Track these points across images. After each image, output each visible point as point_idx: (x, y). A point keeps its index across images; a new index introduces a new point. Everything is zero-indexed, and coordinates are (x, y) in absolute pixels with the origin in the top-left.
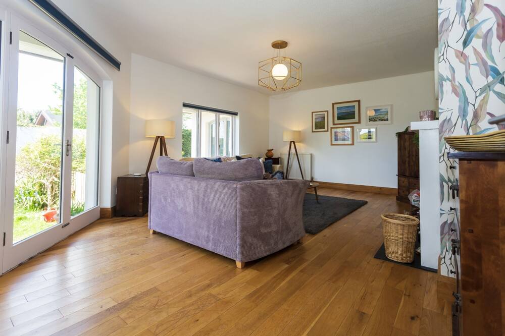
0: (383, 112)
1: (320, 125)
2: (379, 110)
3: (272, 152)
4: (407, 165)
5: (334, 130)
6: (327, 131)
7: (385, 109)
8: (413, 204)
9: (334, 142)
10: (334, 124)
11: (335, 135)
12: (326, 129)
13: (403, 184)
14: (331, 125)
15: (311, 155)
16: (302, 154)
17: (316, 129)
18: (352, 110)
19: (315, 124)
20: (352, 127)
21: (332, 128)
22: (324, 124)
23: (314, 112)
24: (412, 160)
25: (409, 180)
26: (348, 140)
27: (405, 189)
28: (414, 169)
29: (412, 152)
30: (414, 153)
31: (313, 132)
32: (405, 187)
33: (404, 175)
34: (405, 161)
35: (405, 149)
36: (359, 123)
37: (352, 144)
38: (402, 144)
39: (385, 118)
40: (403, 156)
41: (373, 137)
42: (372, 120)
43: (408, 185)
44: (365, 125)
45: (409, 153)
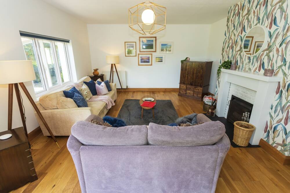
0: (168, 46)
2: (167, 44)
3: (98, 71)
4: (186, 79)
5: (140, 56)
6: (136, 56)
7: (170, 44)
8: (206, 103)
9: (140, 64)
10: (140, 52)
11: (141, 59)
13: (183, 88)
14: (138, 52)
15: (126, 72)
16: (120, 72)
17: (128, 54)
18: (151, 43)
19: (128, 51)
20: (151, 54)
21: (139, 54)
23: (126, 42)
24: (190, 76)
25: (187, 86)
26: (149, 62)
27: (184, 90)
28: (191, 81)
29: (190, 72)
30: (191, 73)
31: (126, 56)
32: (183, 89)
33: (184, 83)
34: (185, 76)
35: (186, 70)
36: (155, 51)
37: (151, 65)
38: (184, 67)
39: (170, 50)
40: (184, 74)
41: (163, 61)
42: (162, 51)
43: (185, 88)
44: (159, 53)
45: (188, 72)
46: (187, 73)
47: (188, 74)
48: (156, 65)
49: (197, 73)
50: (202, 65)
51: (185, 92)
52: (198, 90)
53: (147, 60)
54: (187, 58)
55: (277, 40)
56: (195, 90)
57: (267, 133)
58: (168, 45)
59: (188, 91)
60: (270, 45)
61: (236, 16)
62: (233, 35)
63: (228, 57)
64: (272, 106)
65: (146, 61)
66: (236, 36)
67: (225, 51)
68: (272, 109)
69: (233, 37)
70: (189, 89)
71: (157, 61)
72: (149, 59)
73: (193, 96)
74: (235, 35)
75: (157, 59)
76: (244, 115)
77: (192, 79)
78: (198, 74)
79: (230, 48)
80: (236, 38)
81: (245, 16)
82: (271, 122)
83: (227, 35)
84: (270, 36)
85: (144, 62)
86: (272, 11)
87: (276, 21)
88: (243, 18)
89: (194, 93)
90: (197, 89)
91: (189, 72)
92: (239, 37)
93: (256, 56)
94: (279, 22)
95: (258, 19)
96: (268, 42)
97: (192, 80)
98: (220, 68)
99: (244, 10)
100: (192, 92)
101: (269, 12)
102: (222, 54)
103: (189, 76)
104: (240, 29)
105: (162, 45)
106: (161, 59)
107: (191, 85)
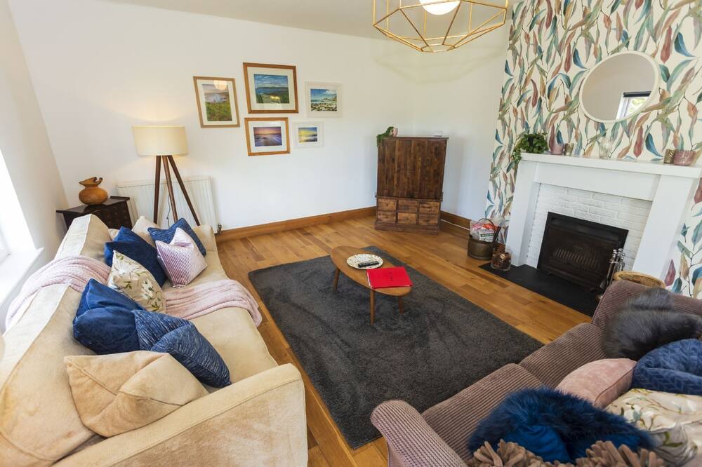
0: (329, 95)
1: (218, 112)
2: (325, 90)
4: (395, 183)
5: (252, 125)
6: (238, 125)
7: (334, 91)
8: (480, 239)
9: (255, 149)
10: (251, 112)
11: (255, 135)
12: (234, 122)
13: (386, 208)
14: (244, 113)
15: (211, 180)
17: (209, 119)
18: (282, 85)
19: (208, 109)
20: (285, 119)
21: (247, 120)
22: (229, 108)
23: (200, 79)
24: (405, 174)
25: (398, 201)
26: (280, 144)
27: (390, 213)
28: (409, 187)
29: (405, 165)
30: (408, 167)
31: (203, 126)
32: (389, 211)
33: (389, 195)
34: (393, 177)
35: (393, 160)
36: (296, 111)
37: (288, 152)
38: (387, 153)
39: (333, 106)
40: (388, 170)
41: (318, 137)
42: (315, 108)
43: (395, 209)
44: (306, 118)
45: (399, 166)
46: (396, 169)
47: (399, 171)
48: (299, 150)
49: (423, 167)
50: (437, 145)
51: (395, 218)
52: (430, 208)
53: (275, 138)
54: (390, 129)
55: (687, 87)
56: (421, 209)
57: (673, 285)
58: (328, 92)
59: (402, 216)
60: (667, 97)
61: (544, 27)
62: (536, 71)
63: (526, 125)
64: (685, 227)
65: (269, 140)
66: (549, 75)
67: (511, 110)
68: (684, 233)
69: (536, 76)
70: (406, 209)
71: (305, 138)
72: (280, 135)
73: (418, 223)
74: (542, 72)
75: (303, 132)
76: (617, 256)
77: (411, 182)
78: (427, 168)
79: (528, 102)
80: (548, 81)
81: (575, 27)
82: (684, 262)
83: (516, 72)
84: (667, 76)
85: (267, 144)
86: (666, 20)
87: (683, 43)
88: (570, 33)
89: (418, 218)
90: (425, 205)
91: (402, 167)
92: (560, 78)
93: (622, 122)
94: (693, 44)
95: (625, 37)
96: (661, 90)
97: (411, 186)
98: (517, 151)
99: (569, 12)
100: (414, 215)
101: (659, 22)
102: (501, 118)
103: (403, 177)
104: (559, 59)
105: (314, 92)
106: (314, 133)
107: (411, 197)
